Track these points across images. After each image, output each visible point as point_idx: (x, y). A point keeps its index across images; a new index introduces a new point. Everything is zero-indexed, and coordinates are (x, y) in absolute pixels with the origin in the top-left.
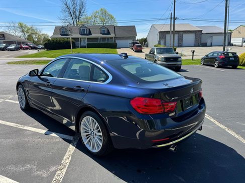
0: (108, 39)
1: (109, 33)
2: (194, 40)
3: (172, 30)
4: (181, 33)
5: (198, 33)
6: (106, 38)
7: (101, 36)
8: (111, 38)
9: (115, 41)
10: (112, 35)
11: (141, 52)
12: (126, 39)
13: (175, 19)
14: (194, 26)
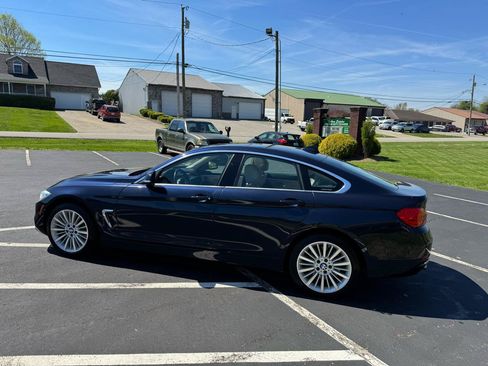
0: (31, 87)
1: (31, 74)
2: (210, 106)
3: (181, 85)
4: (190, 92)
5: (216, 95)
6: (25, 85)
7: (11, 79)
8: (40, 86)
9: (48, 94)
10: (42, 80)
11: (118, 121)
12: (76, 92)
13: (185, 66)
14: (210, 81)
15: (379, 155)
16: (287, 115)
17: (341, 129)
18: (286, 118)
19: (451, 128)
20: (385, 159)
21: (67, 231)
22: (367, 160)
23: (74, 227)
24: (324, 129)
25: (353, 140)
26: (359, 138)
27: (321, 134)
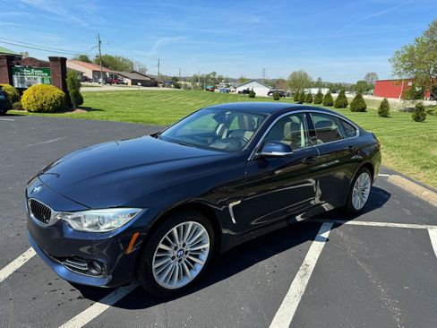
15: (83, 105)
17: (39, 79)
21: (173, 258)
22: (78, 110)
23: (184, 245)
24: (15, 78)
25: (61, 92)
26: (64, 88)
27: (11, 83)
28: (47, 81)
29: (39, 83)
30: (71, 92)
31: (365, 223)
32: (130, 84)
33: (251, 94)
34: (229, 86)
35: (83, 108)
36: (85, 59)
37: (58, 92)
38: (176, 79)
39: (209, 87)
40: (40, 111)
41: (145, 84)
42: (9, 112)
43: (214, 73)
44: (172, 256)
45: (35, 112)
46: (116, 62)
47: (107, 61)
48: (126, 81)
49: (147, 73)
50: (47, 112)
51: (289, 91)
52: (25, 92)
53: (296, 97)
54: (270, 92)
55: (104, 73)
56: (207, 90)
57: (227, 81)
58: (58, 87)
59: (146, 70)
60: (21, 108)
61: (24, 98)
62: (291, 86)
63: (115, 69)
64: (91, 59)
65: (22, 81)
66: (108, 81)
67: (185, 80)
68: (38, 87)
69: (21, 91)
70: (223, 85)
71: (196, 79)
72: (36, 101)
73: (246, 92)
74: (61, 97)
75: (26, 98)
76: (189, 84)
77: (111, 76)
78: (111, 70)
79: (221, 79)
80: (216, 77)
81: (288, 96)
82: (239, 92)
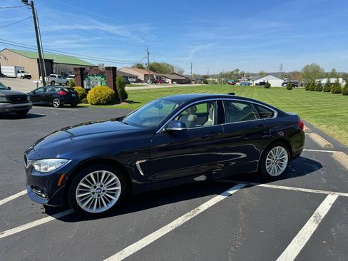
15: (127, 100)
16: (23, 72)
17: (99, 83)
18: (23, 75)
19: (139, 81)
20: (131, 102)
21: (93, 193)
22: (123, 103)
23: (101, 186)
24: (85, 82)
25: (112, 90)
26: (115, 88)
27: (83, 86)
28: (104, 84)
29: (99, 85)
30: (119, 90)
31: (274, 187)
32: (170, 83)
33: (267, 86)
34: (249, 80)
35: (127, 102)
36: (140, 67)
37: (110, 91)
38: (206, 77)
39: (231, 82)
40: (98, 104)
41: (179, 82)
42: (79, 105)
43: (237, 70)
44: (92, 191)
45: (95, 104)
46: (161, 67)
47: (156, 67)
48: (167, 80)
49: (184, 74)
50: (103, 104)
51: (303, 82)
52: (89, 92)
53: (307, 87)
54: (284, 83)
55: (152, 75)
56: (229, 84)
57: (248, 75)
58: (111, 88)
59: (183, 71)
60: (87, 103)
61: (88, 96)
62: (304, 77)
63: (161, 72)
64: (144, 66)
65: (89, 84)
66: (154, 82)
67: (213, 77)
68: (98, 87)
69: (87, 90)
70: (244, 79)
71: (222, 76)
72: (96, 98)
73: (262, 84)
74: (112, 94)
75: (90, 96)
76: (216, 80)
77: (157, 77)
78: (157, 73)
79: (243, 74)
80: (239, 72)
81: (301, 86)
82: (256, 84)
